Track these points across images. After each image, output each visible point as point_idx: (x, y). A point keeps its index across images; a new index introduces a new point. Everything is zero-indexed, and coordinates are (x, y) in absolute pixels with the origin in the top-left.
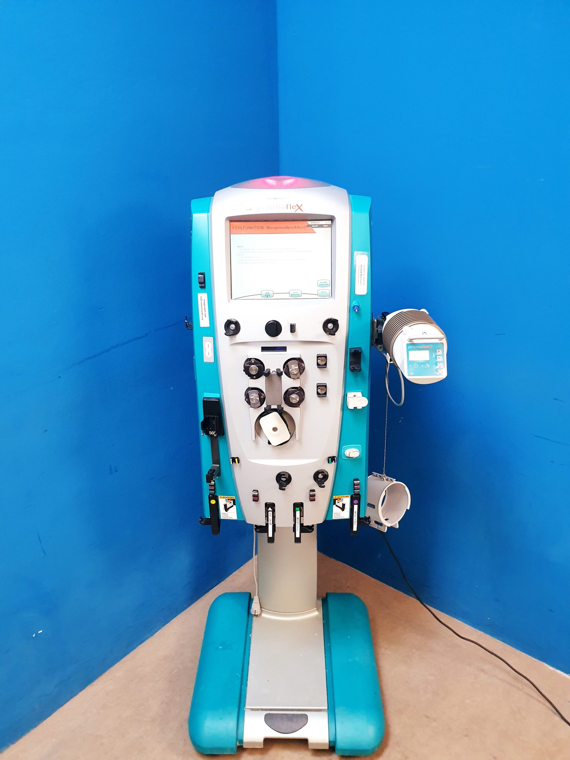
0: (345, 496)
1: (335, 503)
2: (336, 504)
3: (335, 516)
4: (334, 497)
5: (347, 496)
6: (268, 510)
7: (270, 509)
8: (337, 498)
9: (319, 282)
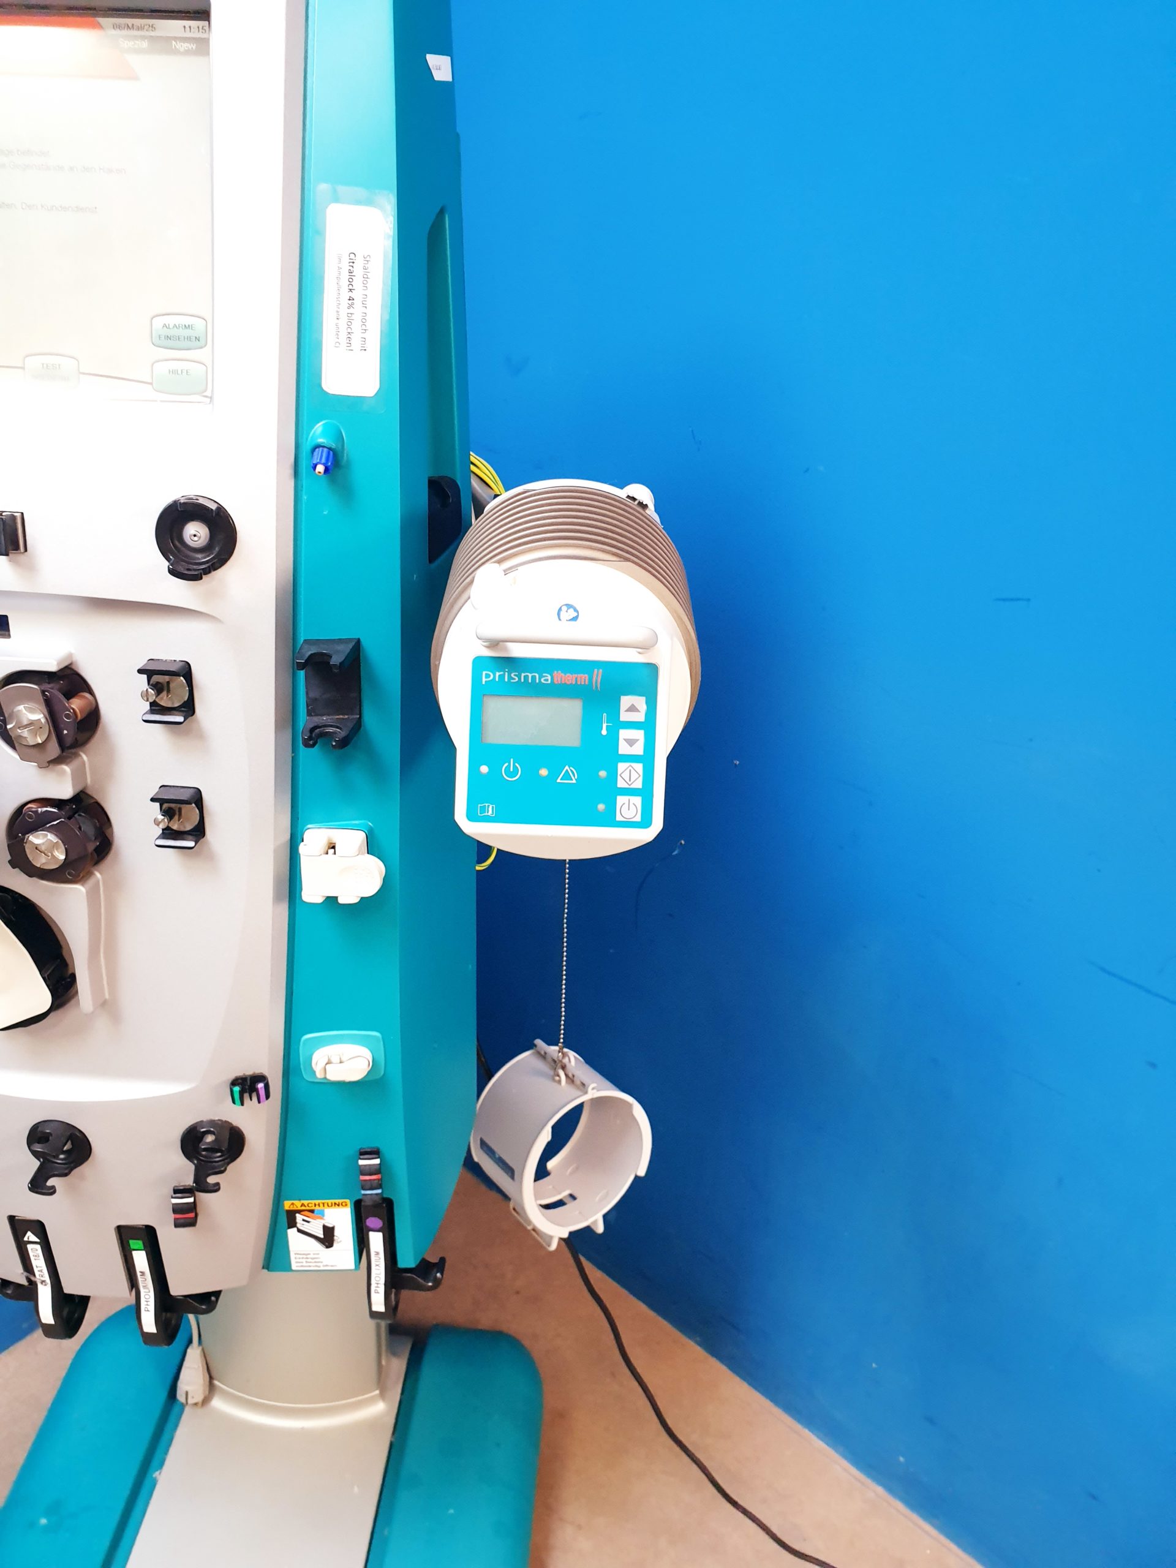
0: (330, 1201)
1: (292, 1224)
2: (298, 1225)
3: (301, 1260)
4: (287, 1205)
5: (337, 1201)
6: (26, 1239)
7: (30, 1236)
8: (299, 1208)
9: (158, 323)
